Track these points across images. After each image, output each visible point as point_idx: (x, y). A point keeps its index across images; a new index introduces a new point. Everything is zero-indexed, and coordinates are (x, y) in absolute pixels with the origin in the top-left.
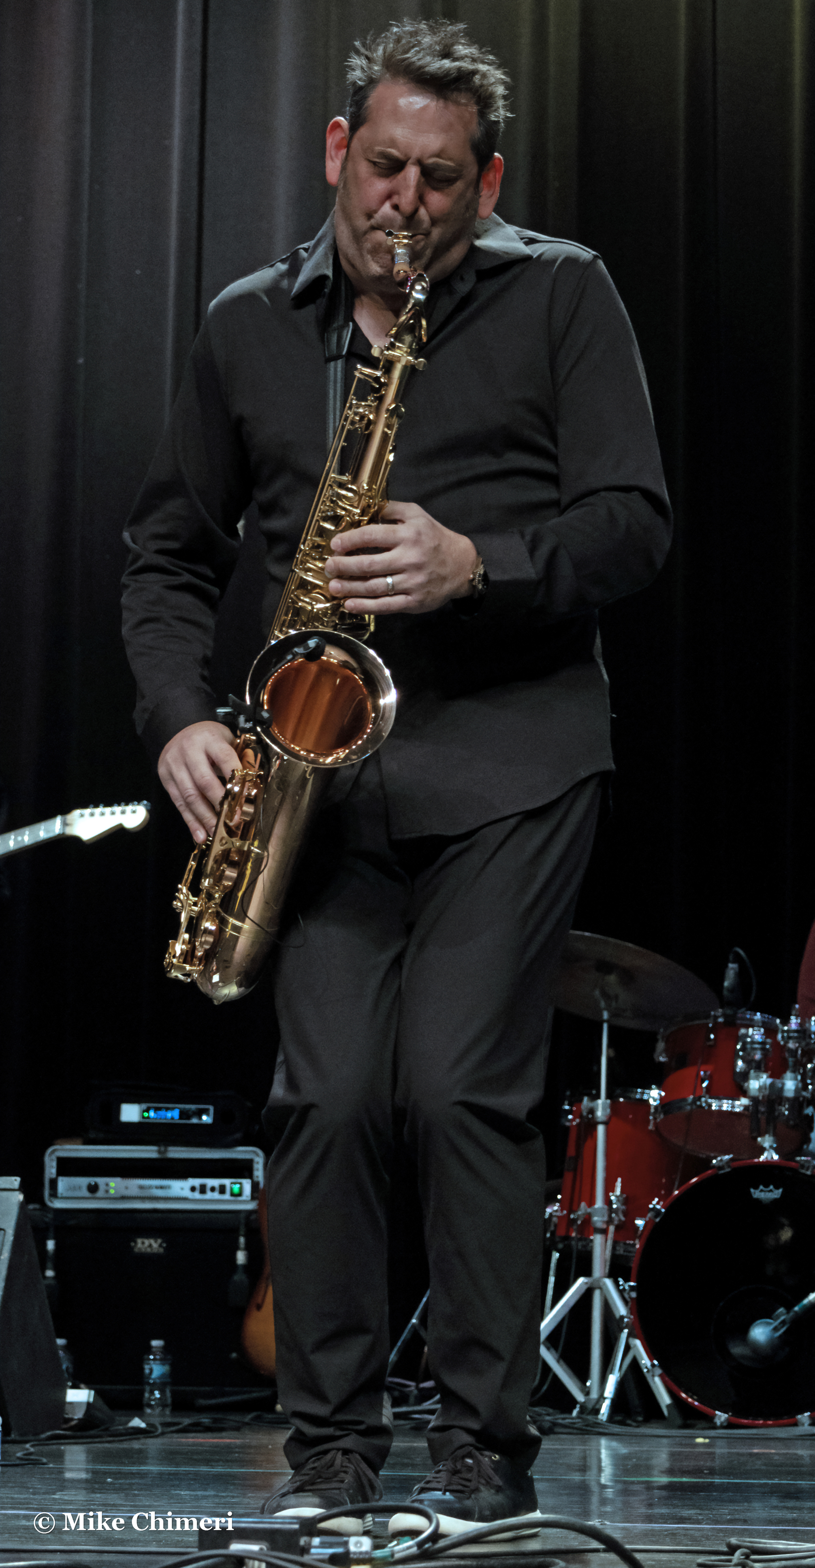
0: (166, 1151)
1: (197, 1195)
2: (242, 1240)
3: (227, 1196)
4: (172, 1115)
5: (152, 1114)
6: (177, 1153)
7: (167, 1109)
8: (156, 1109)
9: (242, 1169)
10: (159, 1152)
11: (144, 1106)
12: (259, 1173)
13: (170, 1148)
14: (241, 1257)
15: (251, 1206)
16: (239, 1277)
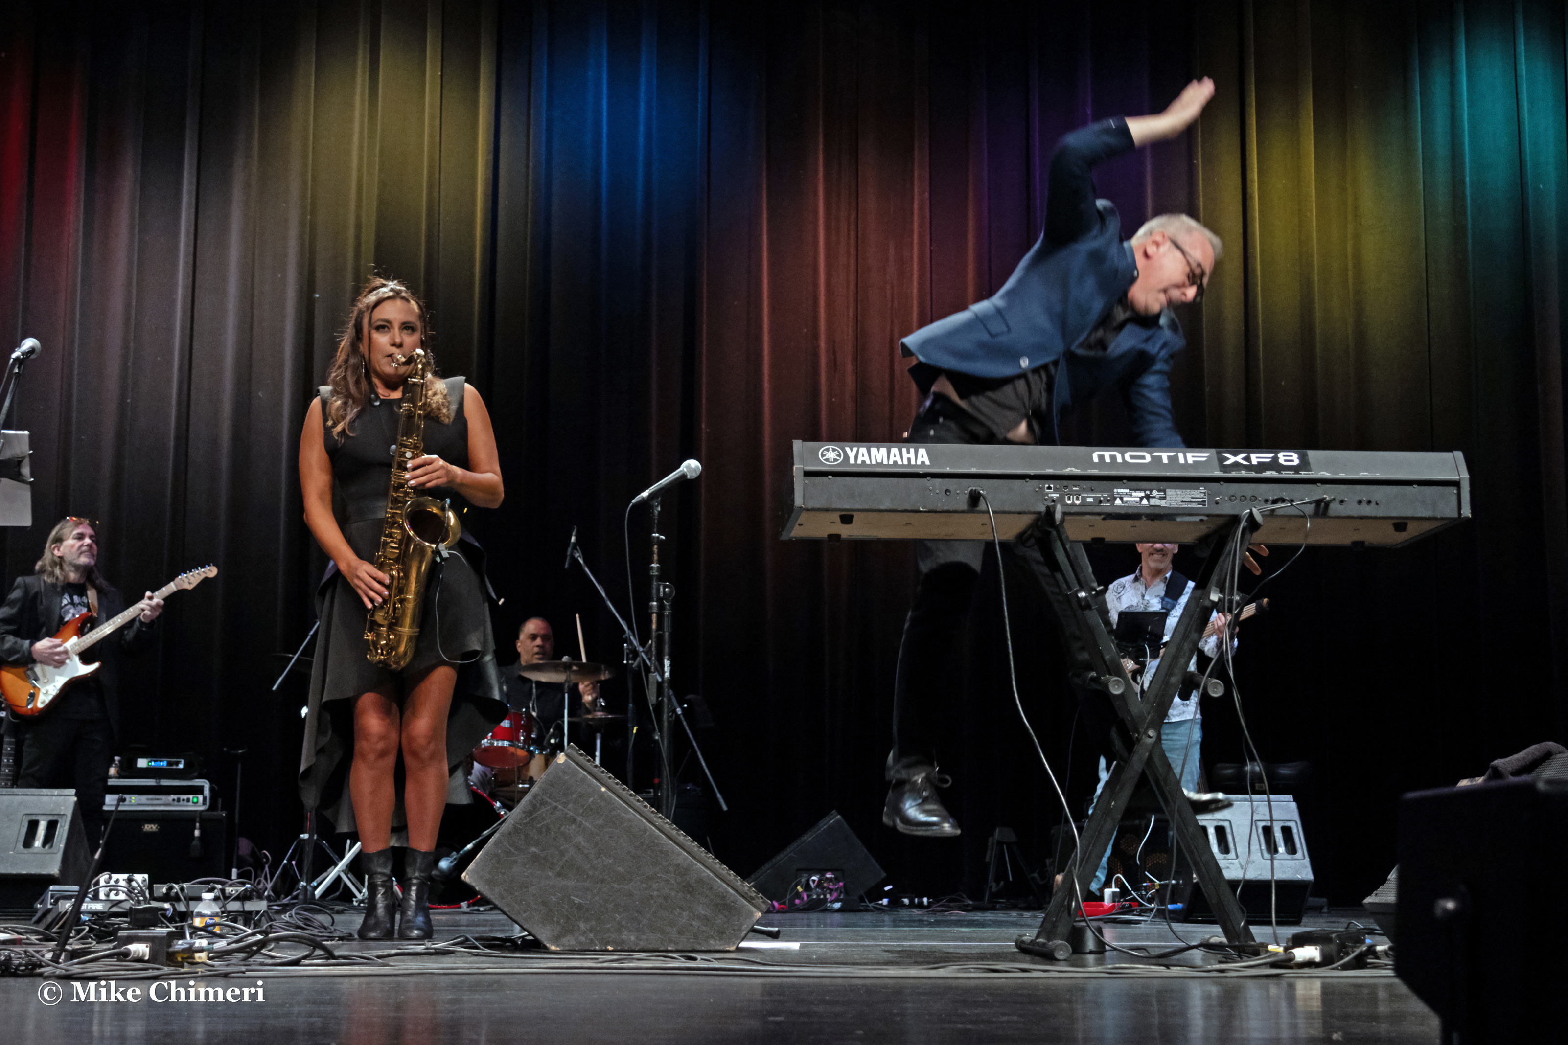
0: (159, 782)
1: (176, 803)
2: (198, 825)
3: (191, 803)
4: (163, 764)
5: (153, 763)
6: (165, 782)
7: (161, 761)
8: (155, 761)
9: (199, 790)
10: (156, 782)
11: (149, 760)
12: (207, 792)
13: (162, 781)
14: (197, 833)
15: (202, 808)
16: (195, 843)
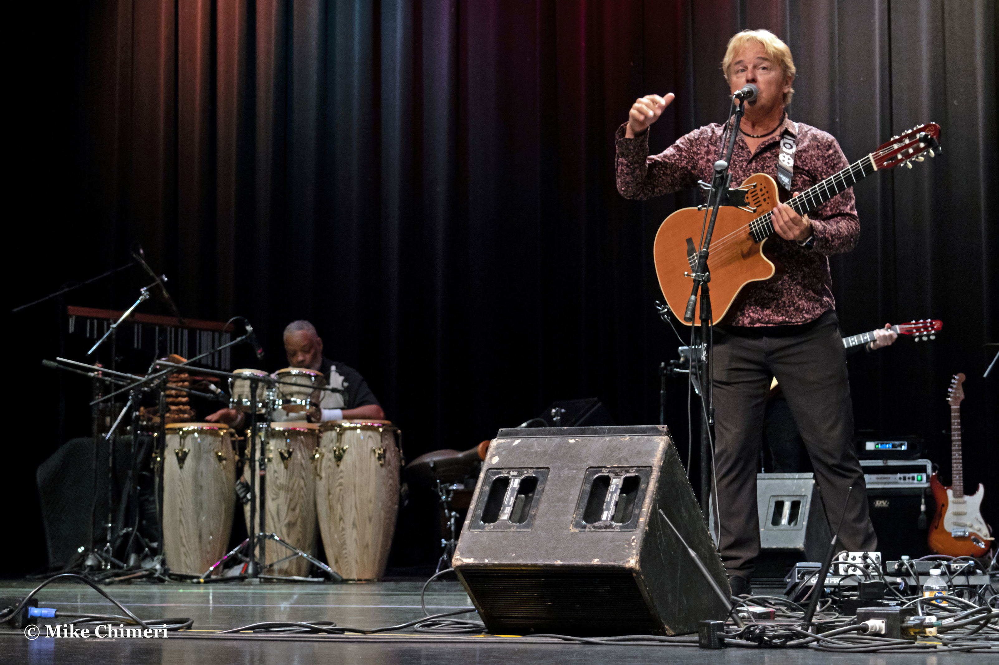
0: (886, 463)
1: (902, 481)
2: (923, 500)
3: (915, 481)
4: (888, 446)
6: (892, 463)
7: (886, 444)
8: (881, 444)
9: (922, 469)
10: (884, 463)
11: (876, 443)
12: (929, 470)
13: (889, 461)
14: (923, 508)
15: (926, 485)
16: (922, 517)
